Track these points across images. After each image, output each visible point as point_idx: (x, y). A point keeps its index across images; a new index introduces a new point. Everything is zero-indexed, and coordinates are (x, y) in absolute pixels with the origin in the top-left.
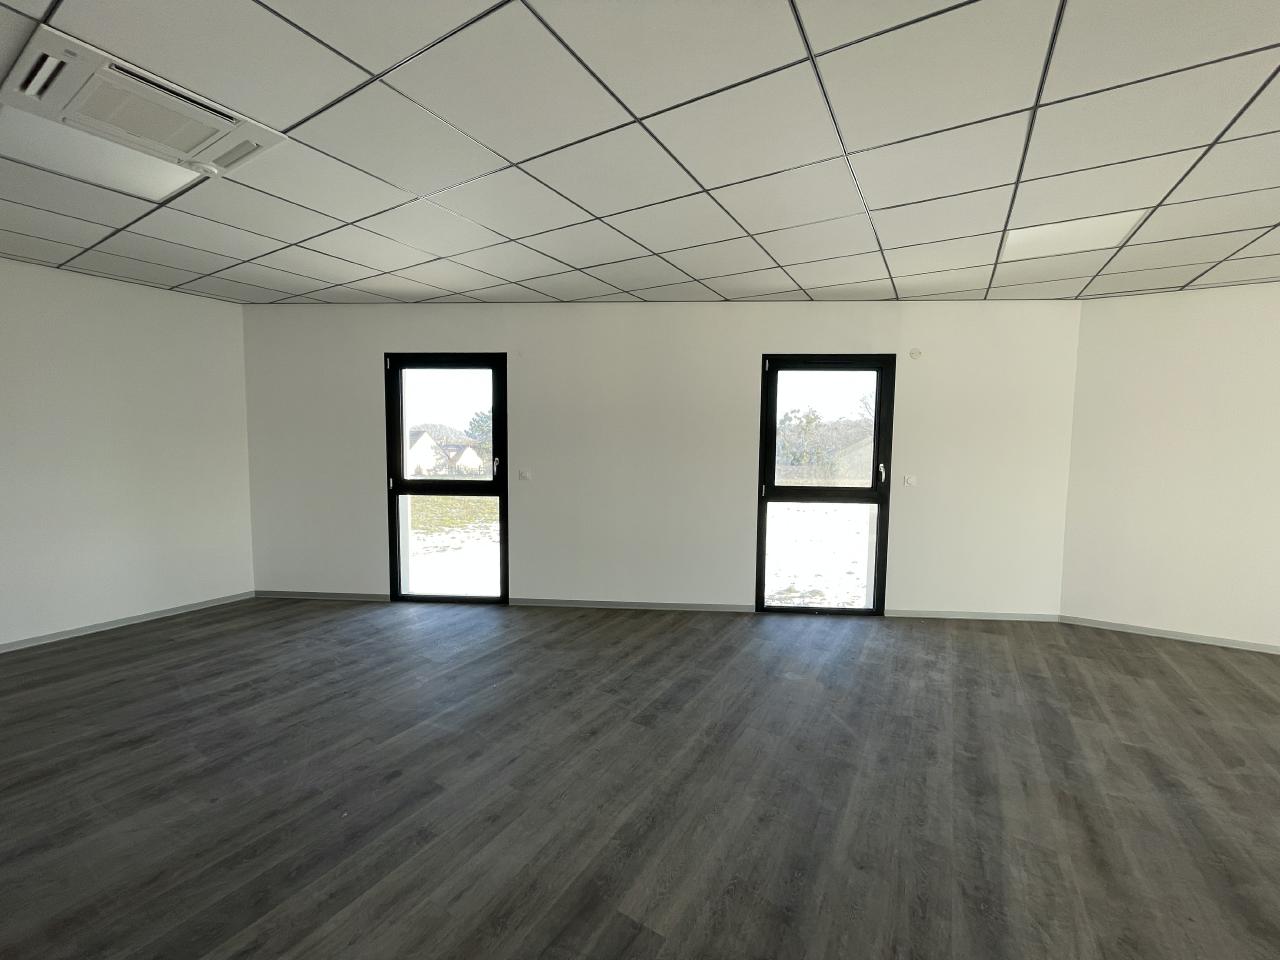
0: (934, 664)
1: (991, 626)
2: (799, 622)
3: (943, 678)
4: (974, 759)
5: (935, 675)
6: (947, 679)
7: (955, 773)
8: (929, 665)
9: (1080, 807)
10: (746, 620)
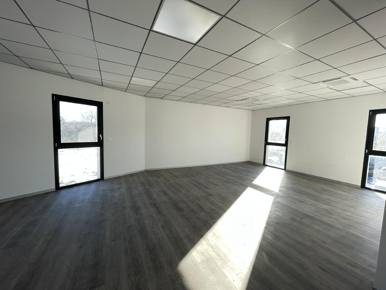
0: (120, 187)
1: (132, 175)
2: (75, 189)
3: (123, 190)
4: (134, 205)
5: (121, 190)
6: (124, 190)
7: (131, 209)
8: (119, 188)
9: (155, 205)
10: (52, 194)
